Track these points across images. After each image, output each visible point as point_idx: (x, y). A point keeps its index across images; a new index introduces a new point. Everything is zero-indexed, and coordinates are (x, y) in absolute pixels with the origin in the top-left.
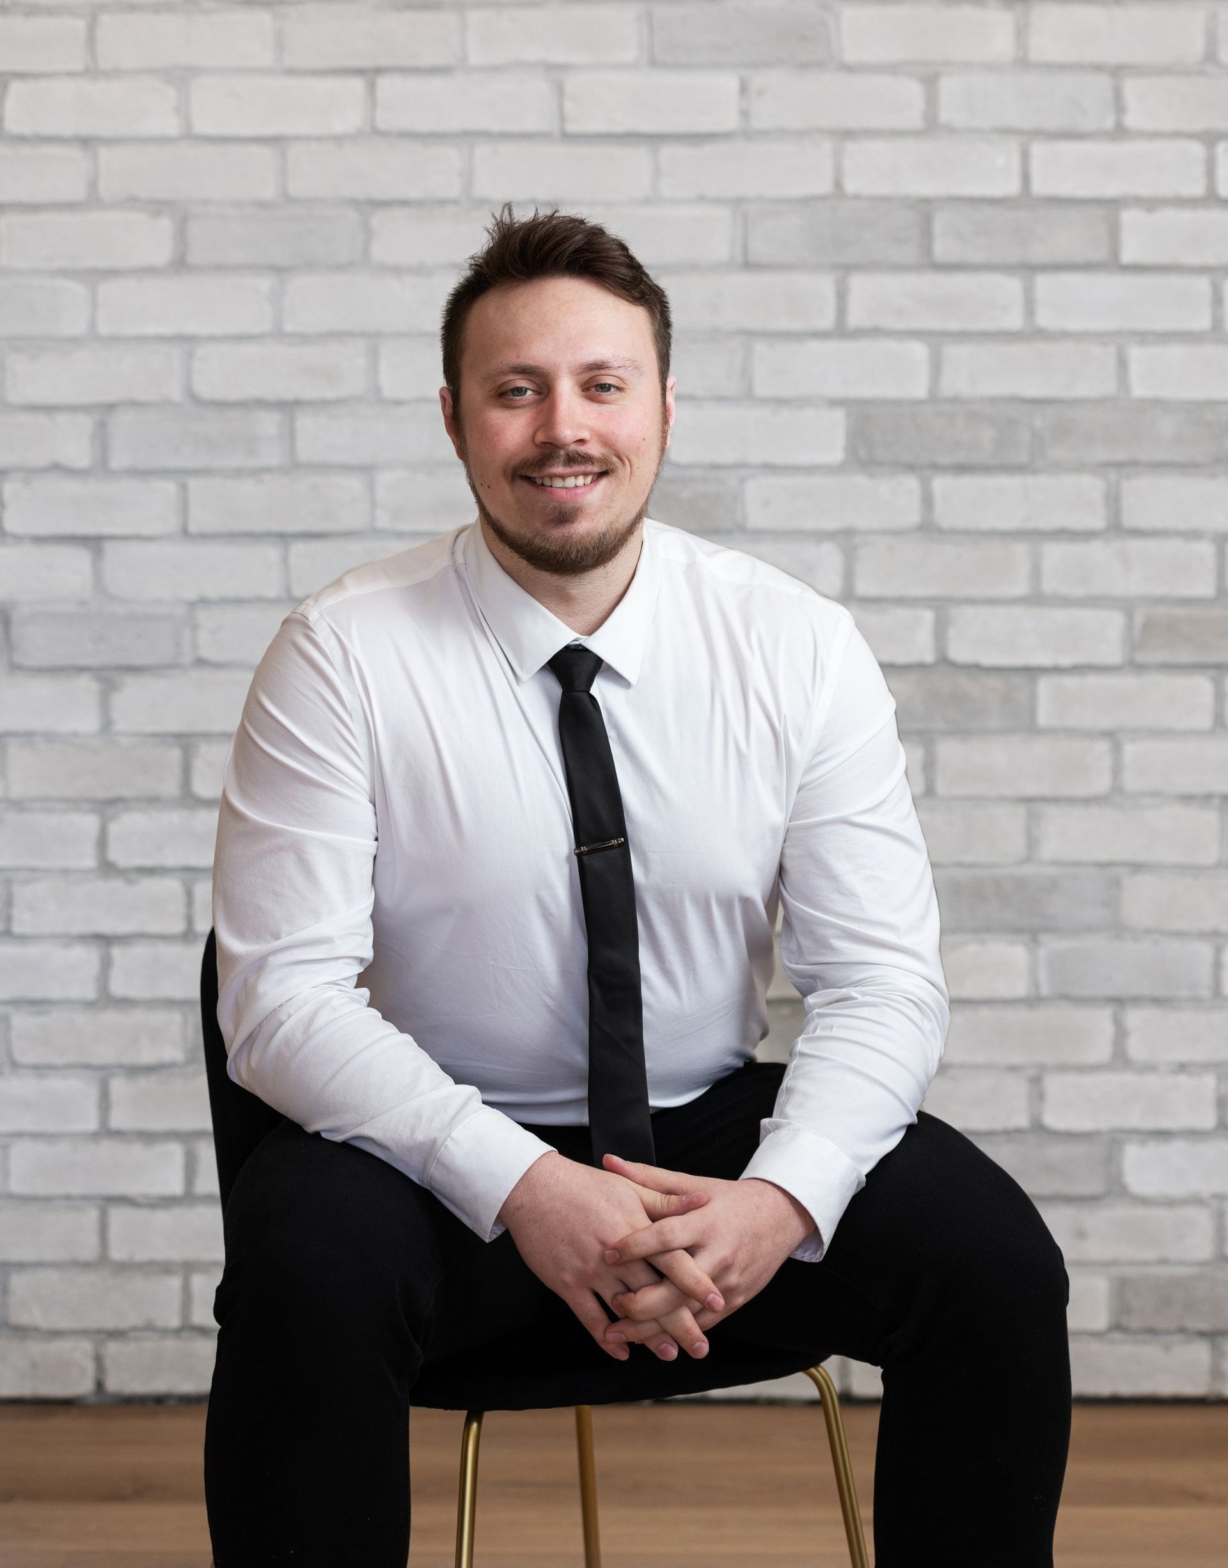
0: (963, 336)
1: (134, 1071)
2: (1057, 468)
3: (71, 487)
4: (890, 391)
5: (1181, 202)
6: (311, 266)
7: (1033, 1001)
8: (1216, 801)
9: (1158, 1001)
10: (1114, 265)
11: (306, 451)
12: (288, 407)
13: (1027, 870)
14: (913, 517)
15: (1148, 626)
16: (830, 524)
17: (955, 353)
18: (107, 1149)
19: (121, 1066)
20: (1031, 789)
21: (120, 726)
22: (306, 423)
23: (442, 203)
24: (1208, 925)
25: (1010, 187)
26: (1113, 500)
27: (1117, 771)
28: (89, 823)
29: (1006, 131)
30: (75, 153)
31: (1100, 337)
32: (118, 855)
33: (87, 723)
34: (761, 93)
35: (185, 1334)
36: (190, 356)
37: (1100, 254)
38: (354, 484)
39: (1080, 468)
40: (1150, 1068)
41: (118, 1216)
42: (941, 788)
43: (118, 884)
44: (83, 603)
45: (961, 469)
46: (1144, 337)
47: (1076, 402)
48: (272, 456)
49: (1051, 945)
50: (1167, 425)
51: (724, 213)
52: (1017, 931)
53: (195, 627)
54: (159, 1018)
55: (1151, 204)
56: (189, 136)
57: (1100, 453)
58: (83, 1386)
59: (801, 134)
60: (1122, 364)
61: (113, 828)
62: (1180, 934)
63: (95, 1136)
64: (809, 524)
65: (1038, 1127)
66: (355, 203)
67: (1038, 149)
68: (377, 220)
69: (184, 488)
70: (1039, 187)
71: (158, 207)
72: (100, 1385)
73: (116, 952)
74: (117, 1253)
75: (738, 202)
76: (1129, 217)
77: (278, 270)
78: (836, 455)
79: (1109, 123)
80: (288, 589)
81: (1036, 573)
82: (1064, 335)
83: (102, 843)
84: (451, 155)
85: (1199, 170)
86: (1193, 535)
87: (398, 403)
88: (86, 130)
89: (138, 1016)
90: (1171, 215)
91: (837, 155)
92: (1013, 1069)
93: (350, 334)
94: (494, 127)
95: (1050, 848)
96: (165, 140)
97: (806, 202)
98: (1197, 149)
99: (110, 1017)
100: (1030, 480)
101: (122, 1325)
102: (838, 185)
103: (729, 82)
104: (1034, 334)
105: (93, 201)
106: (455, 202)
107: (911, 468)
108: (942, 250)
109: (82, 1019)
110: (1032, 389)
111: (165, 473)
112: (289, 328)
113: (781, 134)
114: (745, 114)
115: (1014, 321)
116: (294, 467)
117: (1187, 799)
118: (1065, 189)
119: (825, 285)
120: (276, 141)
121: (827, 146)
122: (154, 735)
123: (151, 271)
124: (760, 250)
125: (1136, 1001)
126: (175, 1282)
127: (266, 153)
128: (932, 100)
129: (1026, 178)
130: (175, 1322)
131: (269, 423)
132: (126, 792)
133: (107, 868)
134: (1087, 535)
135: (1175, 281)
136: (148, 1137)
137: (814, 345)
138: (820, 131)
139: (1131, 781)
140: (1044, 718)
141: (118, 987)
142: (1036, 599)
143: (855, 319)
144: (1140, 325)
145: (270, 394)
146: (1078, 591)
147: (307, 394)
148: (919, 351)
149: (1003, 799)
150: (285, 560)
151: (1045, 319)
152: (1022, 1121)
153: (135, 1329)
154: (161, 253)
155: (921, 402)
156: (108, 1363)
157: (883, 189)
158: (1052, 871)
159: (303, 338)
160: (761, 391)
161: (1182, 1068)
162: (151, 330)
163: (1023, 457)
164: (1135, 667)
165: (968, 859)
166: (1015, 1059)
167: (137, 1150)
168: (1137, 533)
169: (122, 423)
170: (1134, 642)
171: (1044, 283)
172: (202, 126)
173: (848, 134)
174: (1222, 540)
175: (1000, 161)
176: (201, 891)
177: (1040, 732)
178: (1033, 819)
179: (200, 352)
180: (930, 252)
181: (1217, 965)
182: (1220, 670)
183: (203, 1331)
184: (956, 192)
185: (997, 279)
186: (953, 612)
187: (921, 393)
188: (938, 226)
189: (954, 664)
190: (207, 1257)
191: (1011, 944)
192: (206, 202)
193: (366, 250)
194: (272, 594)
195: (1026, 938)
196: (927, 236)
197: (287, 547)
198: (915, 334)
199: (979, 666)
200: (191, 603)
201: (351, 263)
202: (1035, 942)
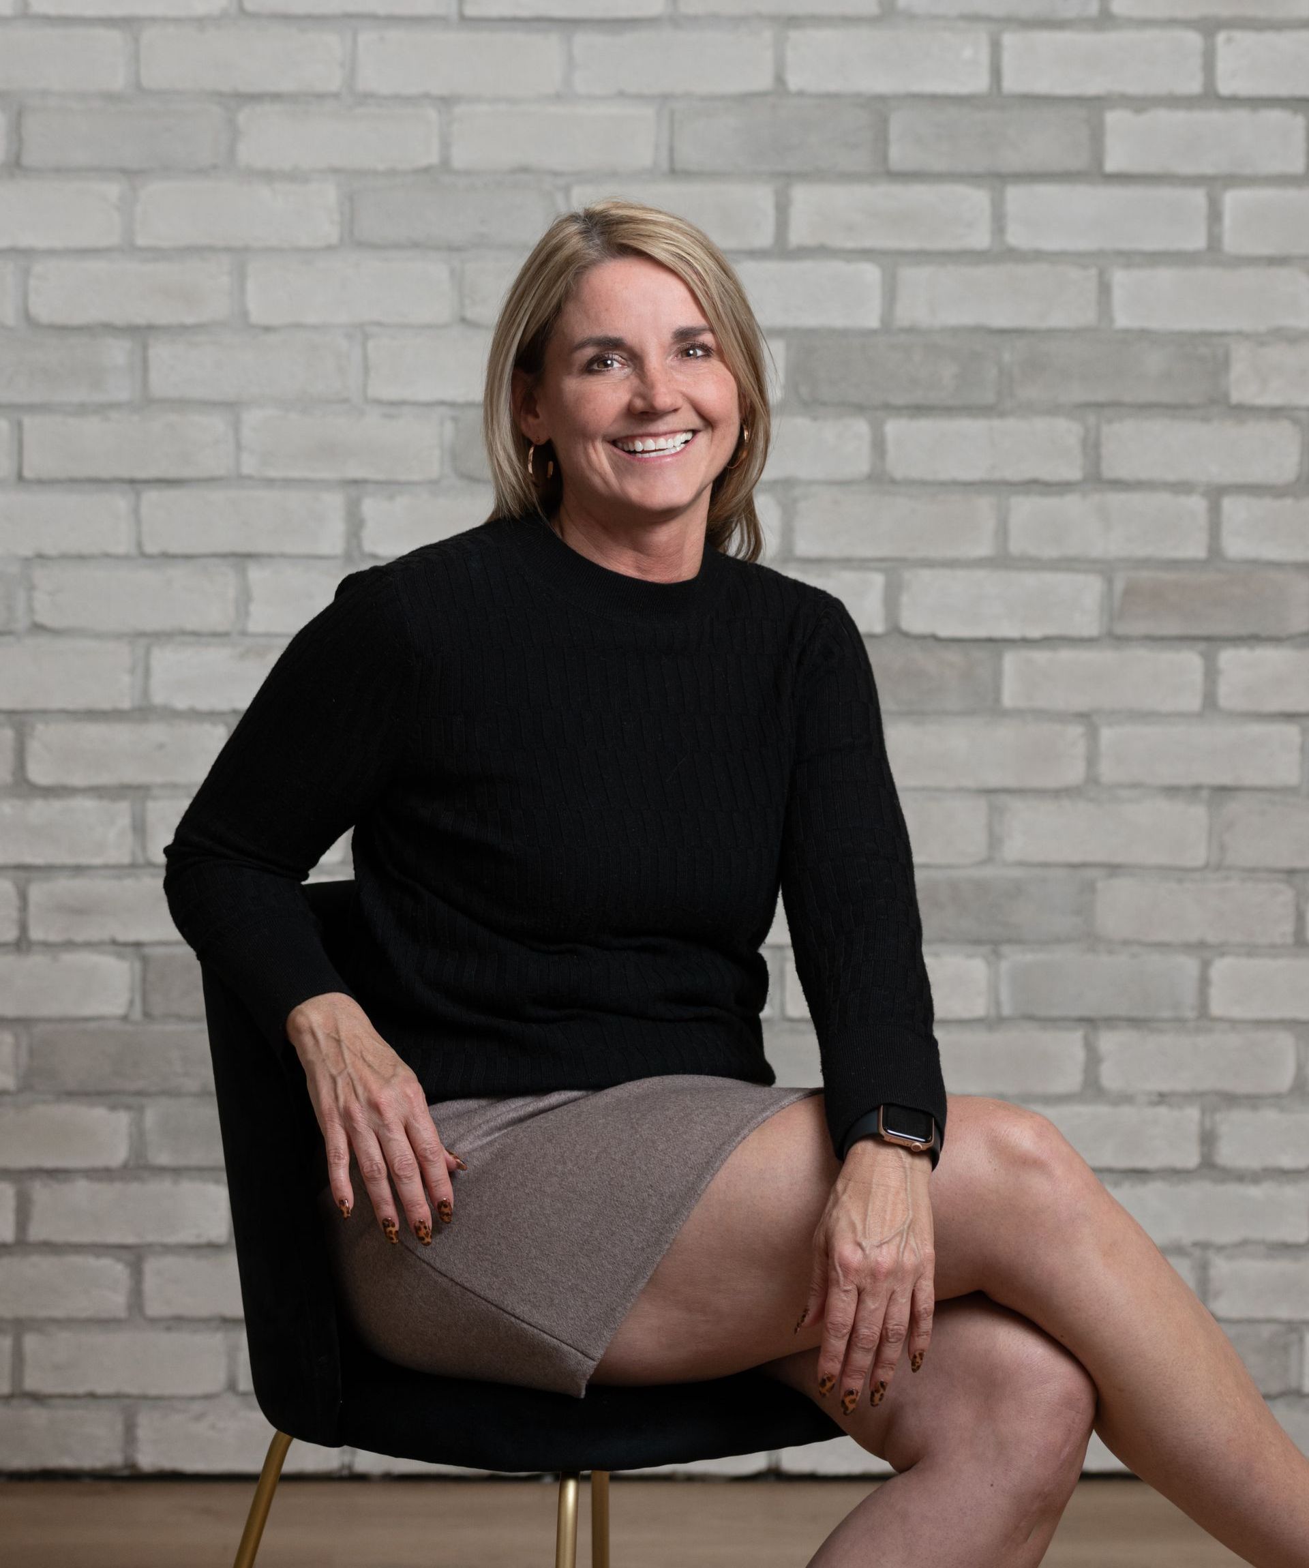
0: (922, 257)
2: (1028, 410)
4: (837, 319)
5: (1174, 101)
6: (166, 170)
7: (994, 1022)
8: (1205, 794)
9: (1135, 1023)
10: (1096, 174)
11: (160, 384)
12: (141, 333)
13: (988, 872)
14: (862, 466)
15: (1128, 592)
17: (913, 276)
20: (994, 780)
22: (160, 352)
23: (321, 96)
24: (1193, 937)
25: (979, 83)
26: (1092, 448)
27: (1092, 759)
29: (974, 18)
31: (1079, 258)
35: (15, 1402)
36: (26, 273)
37: (1079, 161)
38: (217, 424)
39: (1054, 410)
40: (1125, 1099)
45: (919, 410)
46: (1130, 258)
47: (1051, 333)
48: (121, 390)
49: (1014, 957)
50: (1154, 361)
51: (649, 112)
52: (977, 942)
53: (31, 588)
55: (1140, 104)
56: (25, 16)
57: (1077, 393)
59: (738, 21)
60: (1105, 289)
62: (1162, 946)
66: (218, 96)
67: (1010, 39)
68: (245, 116)
69: (19, 425)
70: (1010, 84)
75: (665, 98)
76: (1114, 118)
77: (131, 174)
79: (1093, 9)
80: (139, 545)
81: (1003, 531)
82: (1038, 256)
84: (332, 42)
85: (1196, 62)
86: (1182, 487)
87: (267, 329)
90: (1162, 116)
91: (780, 45)
93: (212, 249)
94: (381, 11)
95: (1016, 847)
97: (744, 99)
98: (1194, 39)
100: (996, 423)
102: (780, 79)
104: (1002, 254)
106: (336, 96)
107: (859, 409)
108: (898, 155)
110: (1000, 319)
112: (141, 241)
113: (714, 20)
115: (981, 239)
116: (147, 402)
117: (1172, 791)
118: (1042, 87)
119: (763, 197)
120: (127, 23)
121: (767, 35)
124: (689, 155)
125: (1111, 1022)
127: (114, 37)
129: (996, 72)
131: (118, 352)
134: (1062, 487)
135: (1166, 193)
138: (760, 16)
139: (1108, 771)
140: (1008, 700)
142: (1002, 561)
143: (798, 236)
144: (1125, 246)
145: (118, 317)
146: (1050, 552)
147: (164, 316)
148: (871, 273)
149: (960, 790)
150: (136, 511)
151: (1016, 237)
155: (873, 332)
157: (833, 85)
158: (1017, 873)
159: (157, 254)
161: (1162, 1098)
163: (990, 397)
164: (1114, 639)
165: (921, 859)
168: (1119, 485)
170: (1114, 610)
171: (1015, 195)
172: (40, 6)
173: (793, 21)
174: (1216, 494)
175: (967, 53)
176: (37, 892)
177: (1005, 714)
178: (995, 813)
179: (38, 268)
180: (885, 158)
181: (1204, 982)
182: (1212, 642)
183: (38, 1398)
184: (916, 88)
185: (961, 190)
186: (907, 575)
187: (873, 322)
188: (895, 127)
189: (906, 635)
190: (42, 1313)
191: (970, 956)
192: (45, 93)
193: (232, 152)
194: (121, 549)
195: (985, 949)
196: (881, 138)
197: (138, 495)
198: (866, 254)
199: (935, 638)
200: (27, 560)
201: (215, 167)
202: (997, 955)
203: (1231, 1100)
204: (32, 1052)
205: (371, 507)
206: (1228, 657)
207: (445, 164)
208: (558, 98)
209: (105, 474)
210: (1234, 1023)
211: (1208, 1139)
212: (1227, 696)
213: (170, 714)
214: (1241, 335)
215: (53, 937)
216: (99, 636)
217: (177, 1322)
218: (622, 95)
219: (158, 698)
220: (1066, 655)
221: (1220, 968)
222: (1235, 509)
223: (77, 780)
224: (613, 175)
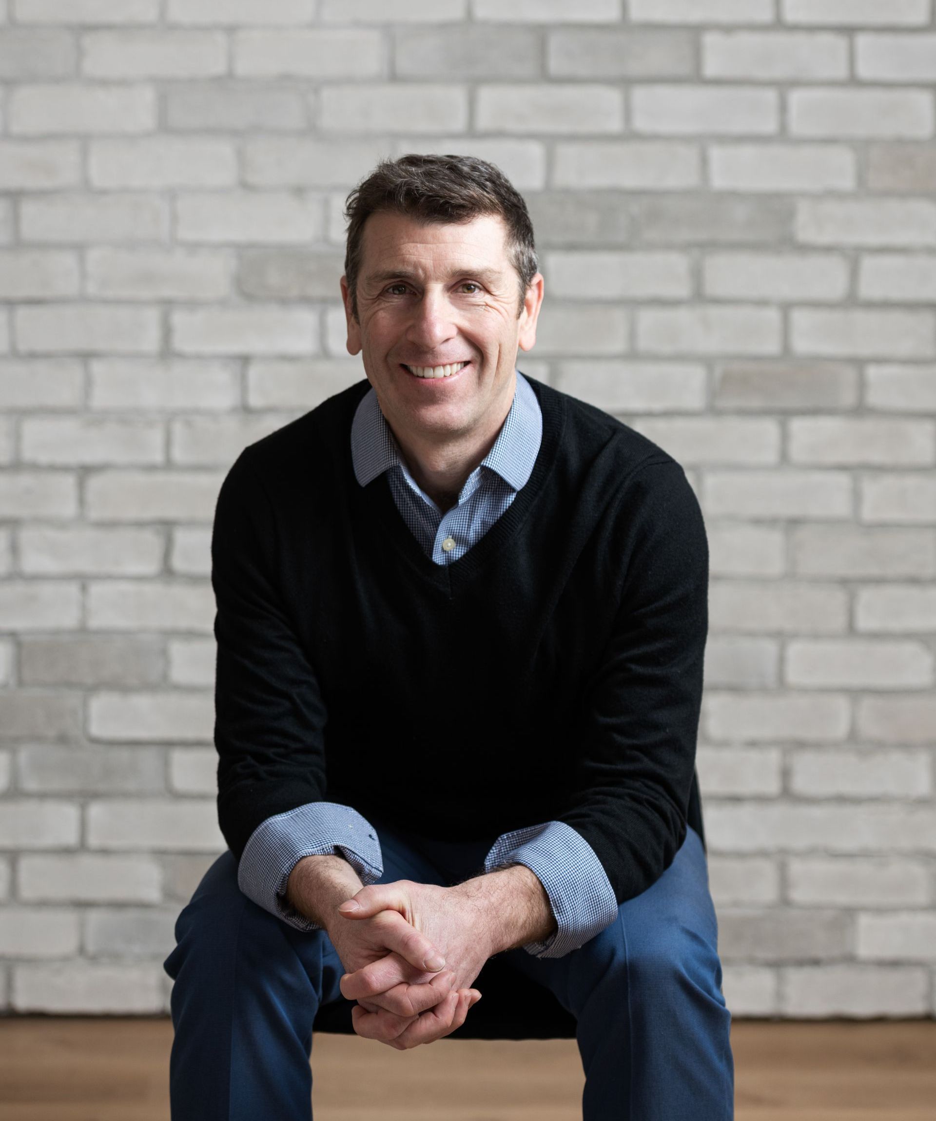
0: (573, 138)
2: (650, 247)
5: (753, 27)
6: (34, 79)
8: (782, 524)
9: (733, 689)
10: (697, 79)
11: (28, 232)
12: (14, 196)
15: (726, 378)
17: (567, 153)
22: (29, 210)
23: (141, 27)
24: (775, 626)
25: (612, 14)
26: (697, 275)
31: (686, 139)
37: (685, 70)
38: (68, 260)
39: (668, 247)
40: (725, 744)
45: (571, 247)
46: (723, 139)
47: (666, 193)
50: (740, 212)
51: (375, 35)
55: (728, 29)
57: (686, 235)
60: (704, 162)
62: (751, 634)
66: (69, 27)
68: (88, 41)
70: (636, 14)
75: (387, 27)
76: (710, 40)
77: (6, 82)
80: (13, 347)
81: (632, 335)
82: (654, 137)
86: (762, 303)
87: (104, 192)
90: (746, 39)
93: (65, 136)
97: (444, 27)
100: (628, 257)
102: (470, 12)
104: (629, 136)
106: (152, 26)
108: (556, 65)
110: (629, 182)
112: (15, 130)
115: (615, 125)
116: (18, 245)
117: (758, 522)
118: (658, 17)
119: (457, 95)
124: (404, 65)
125: (714, 689)
129: (625, 6)
134: (675, 303)
135: (748, 93)
137: (449, 145)
139: (710, 507)
142: (632, 355)
143: (484, 123)
144: (719, 130)
146: (667, 349)
147: (30, 184)
148: (536, 150)
150: (11, 322)
151: (641, 124)
155: (539, 192)
157: (507, 17)
159: (25, 139)
161: (753, 744)
163: (623, 238)
164: (713, 411)
168: (718, 301)
170: (714, 390)
171: (640, 94)
174: (786, 307)
180: (545, 67)
181: (782, 660)
182: (784, 415)
184: (567, 18)
185: (600, 90)
186: (563, 366)
187: (538, 185)
188: (553, 46)
193: (79, 66)
196: (543, 53)
197: (13, 312)
198: (533, 136)
201: (66, 77)
203: (801, 745)
205: (179, 319)
206: (798, 425)
207: (230, 75)
208: (311, 26)
210: (804, 690)
211: (786, 774)
212: (797, 452)
213: (35, 468)
214: (804, 195)
217: (43, 904)
218: (357, 23)
219: (28, 454)
220: (679, 424)
221: (795, 649)
222: (800, 318)
224: (349, 81)
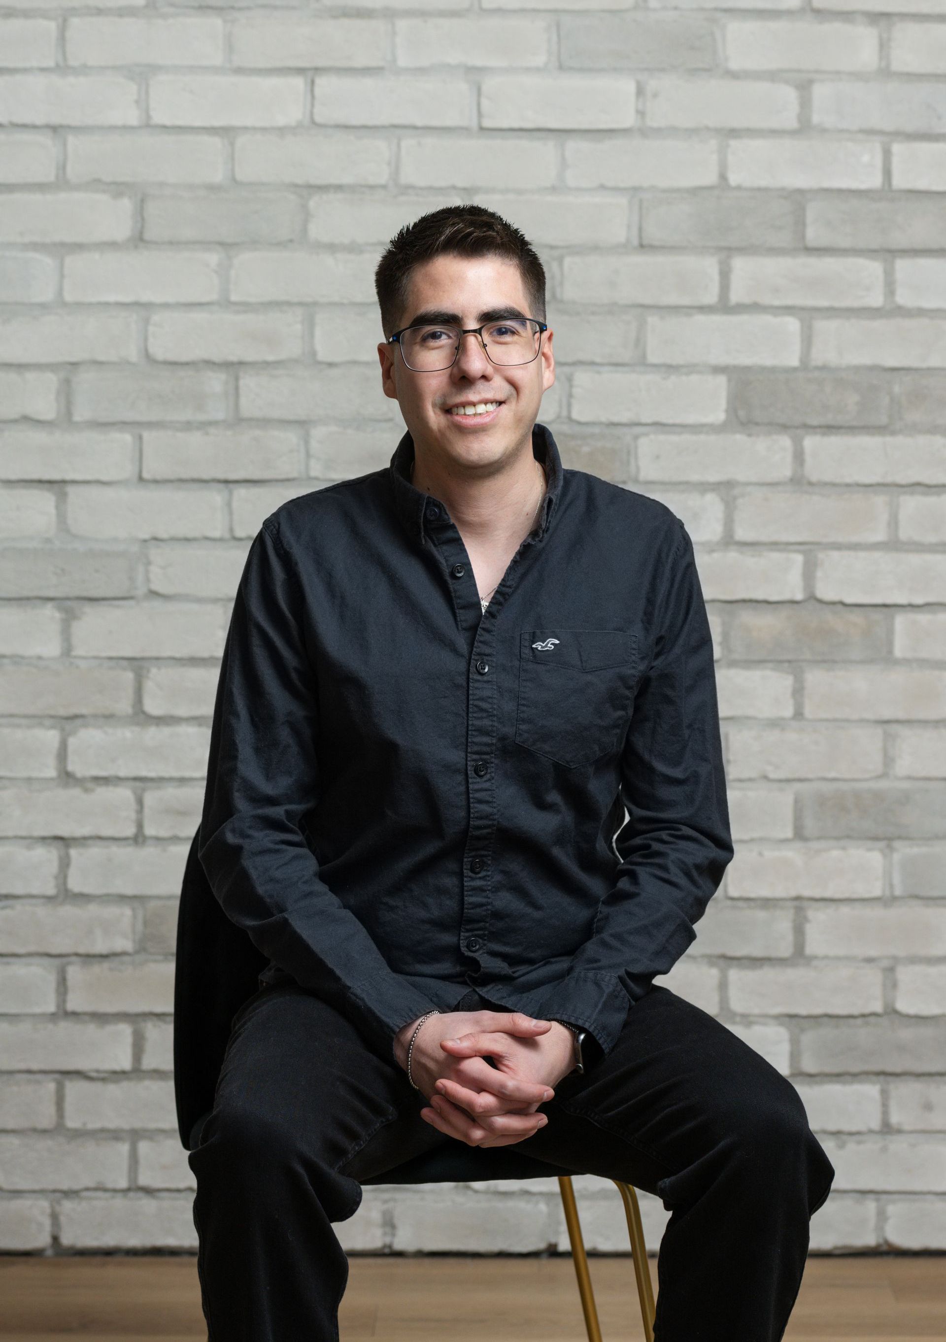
0: (832, 312)
1: (89, 958)
2: (914, 429)
3: (39, 437)
4: (766, 359)
6: (254, 243)
7: (888, 900)
11: (249, 406)
12: (235, 368)
13: (883, 784)
14: (786, 472)
16: (713, 477)
17: (825, 327)
18: (64, 1027)
19: (77, 955)
20: (887, 713)
21: (79, 651)
22: (249, 382)
23: (372, 187)
25: (875, 181)
28: (51, 737)
29: (871, 132)
30: (45, 139)
32: (75, 766)
33: (51, 648)
34: (655, 95)
35: (131, 1194)
36: (147, 321)
38: (291, 437)
39: (933, 430)
41: (73, 1088)
42: (808, 712)
43: (76, 792)
44: (48, 540)
45: (830, 429)
47: (930, 371)
48: (218, 411)
49: (904, 850)
51: (623, 201)
52: (876, 839)
53: (148, 563)
54: (111, 911)
56: (148, 126)
58: (41, 1240)
59: (692, 132)
61: (72, 742)
63: (53, 1017)
64: (695, 477)
65: (891, 1012)
66: (294, 187)
67: (897, 148)
68: (314, 202)
69: (140, 438)
70: (899, 182)
71: (118, 189)
72: (55, 1239)
73: (73, 852)
74: (72, 1123)
75: (635, 190)
77: (227, 247)
78: (719, 416)
80: (231, 530)
81: (894, 522)
82: (921, 312)
83: (62, 754)
84: (381, 147)
87: (331, 365)
88: (56, 120)
89: (93, 909)
91: (722, 153)
92: (870, 960)
93: (289, 304)
94: (419, 123)
95: (904, 765)
96: (127, 129)
97: (695, 191)
99: (68, 911)
100: (889, 439)
101: (76, 1186)
102: (723, 177)
103: (628, 86)
104: (892, 311)
105: (61, 183)
106: (384, 187)
107: (784, 428)
108: (814, 234)
109: (42, 911)
110: (891, 360)
111: (123, 425)
112: (234, 298)
113: (672, 131)
114: (641, 113)
115: (876, 299)
116: (238, 421)
118: (921, 183)
119: (710, 265)
120: (226, 132)
121: (714, 143)
122: (110, 658)
123: (113, 245)
124: (653, 234)
126: (124, 1148)
127: (216, 142)
128: (805, 103)
129: (887, 173)
130: (123, 1184)
131: (216, 382)
132: (84, 711)
133: (67, 778)
134: (939, 489)
136: (100, 1018)
137: (701, 319)
138: (708, 129)
140: (899, 652)
141: (75, 884)
142: (893, 545)
143: (736, 296)
145: (216, 358)
146: (931, 538)
147: (251, 355)
148: (792, 324)
149: (862, 721)
150: (229, 504)
151: (903, 298)
152: (877, 1007)
153: (87, 1189)
154: (122, 231)
155: (795, 369)
156: (63, 1219)
157: (764, 182)
158: (905, 785)
159: (246, 307)
160: (652, 359)
162: (112, 298)
163: (884, 420)
165: (832, 775)
166: (872, 953)
167: (91, 1030)
169: (85, 379)
171: (902, 265)
172: (158, 118)
173: (734, 133)
175: (866, 158)
176: (150, 798)
177: (897, 662)
178: (889, 739)
179: (156, 318)
180: (803, 237)
183: (148, 1191)
184: (826, 184)
185: (861, 262)
186: (821, 555)
187: (795, 362)
188: (811, 214)
189: (820, 601)
190: (152, 1125)
191: (869, 850)
192: (162, 185)
193: (305, 230)
194: (217, 534)
195: (882, 844)
196: (800, 223)
197: (231, 493)
198: (789, 310)
199: (842, 604)
200: (145, 541)
201: (291, 241)
202: (891, 848)
204: (145, 923)
208: (554, 189)
209: (205, 476)
215: (163, 833)
216: (200, 600)
218: (603, 187)
223: (182, 711)
224: (596, 249)
